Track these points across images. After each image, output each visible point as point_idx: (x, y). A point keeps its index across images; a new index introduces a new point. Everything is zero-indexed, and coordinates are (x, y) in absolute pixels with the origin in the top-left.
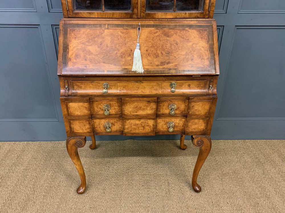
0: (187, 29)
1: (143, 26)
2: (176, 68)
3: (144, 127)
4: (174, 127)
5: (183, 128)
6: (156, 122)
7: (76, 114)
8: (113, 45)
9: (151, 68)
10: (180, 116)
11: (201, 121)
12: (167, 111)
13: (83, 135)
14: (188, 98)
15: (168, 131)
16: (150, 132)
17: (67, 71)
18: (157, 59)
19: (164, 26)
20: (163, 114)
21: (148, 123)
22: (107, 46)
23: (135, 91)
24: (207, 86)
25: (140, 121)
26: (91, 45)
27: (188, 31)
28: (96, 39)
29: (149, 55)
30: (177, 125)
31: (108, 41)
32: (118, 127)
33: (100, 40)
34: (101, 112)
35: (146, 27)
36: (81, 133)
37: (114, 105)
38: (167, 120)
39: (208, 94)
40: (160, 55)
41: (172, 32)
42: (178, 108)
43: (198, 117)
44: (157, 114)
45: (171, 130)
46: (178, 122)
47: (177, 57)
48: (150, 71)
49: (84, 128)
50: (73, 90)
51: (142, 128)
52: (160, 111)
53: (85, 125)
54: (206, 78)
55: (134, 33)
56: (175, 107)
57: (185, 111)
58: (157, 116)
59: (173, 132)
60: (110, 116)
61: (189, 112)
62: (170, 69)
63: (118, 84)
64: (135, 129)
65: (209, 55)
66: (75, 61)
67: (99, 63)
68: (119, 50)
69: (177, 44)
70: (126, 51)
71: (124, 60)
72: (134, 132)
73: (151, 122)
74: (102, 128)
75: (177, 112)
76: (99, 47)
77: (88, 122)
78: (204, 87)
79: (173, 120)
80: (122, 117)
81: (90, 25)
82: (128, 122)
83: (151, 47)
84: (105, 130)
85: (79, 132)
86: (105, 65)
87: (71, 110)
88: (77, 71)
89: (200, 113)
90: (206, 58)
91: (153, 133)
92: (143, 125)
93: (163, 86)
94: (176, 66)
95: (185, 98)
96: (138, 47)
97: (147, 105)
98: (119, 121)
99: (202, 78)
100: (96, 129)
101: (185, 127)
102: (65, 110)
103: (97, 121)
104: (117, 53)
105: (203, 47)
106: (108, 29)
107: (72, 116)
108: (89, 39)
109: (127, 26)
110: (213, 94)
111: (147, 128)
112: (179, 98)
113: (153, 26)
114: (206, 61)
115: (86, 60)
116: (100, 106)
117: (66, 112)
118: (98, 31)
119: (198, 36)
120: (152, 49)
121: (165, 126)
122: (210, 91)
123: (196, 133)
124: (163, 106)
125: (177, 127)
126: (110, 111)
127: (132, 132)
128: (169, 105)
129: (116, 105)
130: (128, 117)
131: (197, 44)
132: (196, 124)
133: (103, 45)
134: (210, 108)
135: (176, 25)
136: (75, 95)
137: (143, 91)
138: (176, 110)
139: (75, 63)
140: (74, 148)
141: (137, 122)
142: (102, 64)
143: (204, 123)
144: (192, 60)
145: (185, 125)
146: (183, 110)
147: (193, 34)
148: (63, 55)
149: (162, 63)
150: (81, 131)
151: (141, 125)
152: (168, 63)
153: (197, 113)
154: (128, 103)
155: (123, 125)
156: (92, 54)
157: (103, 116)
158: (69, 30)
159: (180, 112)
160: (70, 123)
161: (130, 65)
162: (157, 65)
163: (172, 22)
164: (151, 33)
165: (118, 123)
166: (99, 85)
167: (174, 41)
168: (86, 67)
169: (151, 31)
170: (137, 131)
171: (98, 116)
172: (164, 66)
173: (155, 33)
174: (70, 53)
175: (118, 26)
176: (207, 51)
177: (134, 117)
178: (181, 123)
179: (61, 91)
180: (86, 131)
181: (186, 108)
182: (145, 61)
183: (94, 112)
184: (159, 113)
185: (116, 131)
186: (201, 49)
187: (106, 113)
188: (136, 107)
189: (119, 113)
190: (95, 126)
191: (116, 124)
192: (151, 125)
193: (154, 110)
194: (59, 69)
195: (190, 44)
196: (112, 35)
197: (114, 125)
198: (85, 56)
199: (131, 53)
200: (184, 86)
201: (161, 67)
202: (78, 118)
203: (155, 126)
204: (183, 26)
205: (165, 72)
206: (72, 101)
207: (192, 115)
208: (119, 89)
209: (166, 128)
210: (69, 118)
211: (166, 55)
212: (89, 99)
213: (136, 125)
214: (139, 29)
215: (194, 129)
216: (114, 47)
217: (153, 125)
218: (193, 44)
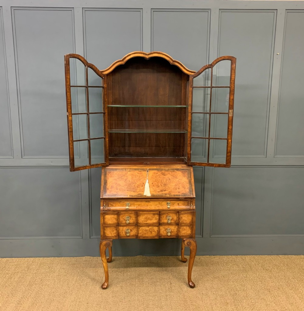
0: (175, 171)
1: (150, 169)
2: (169, 193)
3: (151, 232)
4: (171, 232)
5: (177, 233)
6: (159, 228)
7: (109, 223)
8: (133, 181)
9: (155, 194)
10: (174, 224)
11: (188, 227)
12: (166, 221)
13: (111, 238)
14: (178, 212)
15: (167, 235)
16: (155, 236)
17: (106, 196)
18: (158, 188)
19: (162, 170)
20: (163, 223)
21: (154, 229)
22: (129, 181)
23: (146, 208)
24: (189, 205)
25: (148, 227)
26: (120, 181)
27: (176, 172)
28: (123, 177)
29: (153, 186)
30: (173, 230)
31: (130, 178)
32: (134, 232)
33: (125, 178)
34: (124, 222)
35: (152, 170)
36: (110, 236)
37: (133, 216)
38: (166, 227)
39: (189, 210)
40: (160, 186)
41: (167, 173)
42: (173, 219)
43: (186, 225)
44: (159, 223)
45: (169, 234)
46: (173, 228)
47: (170, 187)
48: (155, 195)
49: (112, 233)
50: (109, 207)
51: (150, 233)
52: (161, 221)
53: (113, 231)
54: (188, 199)
55: (145, 173)
56: (171, 218)
57: (177, 220)
58: (159, 224)
59: (170, 236)
60: (129, 225)
61: (179, 221)
62: (166, 194)
63: (135, 203)
64: (145, 234)
65: (189, 186)
66: (111, 190)
67: (125, 191)
68: (136, 183)
69: (170, 180)
70: (140, 184)
71: (139, 189)
72: (145, 236)
73: (156, 229)
74: (124, 233)
75: (172, 221)
76: (125, 182)
77: (115, 228)
78: (188, 205)
79: (170, 227)
80: (137, 225)
81: (119, 169)
82: (141, 228)
83: (155, 181)
84: (126, 235)
85: (109, 236)
86: (128, 192)
87: (106, 220)
88: (112, 196)
89: (186, 222)
90: (187, 187)
91: (157, 237)
92: (151, 231)
93: (162, 204)
94: (169, 192)
95: (176, 212)
96: (147, 182)
97: (153, 216)
98: (135, 228)
99: (185, 199)
100: (120, 234)
101: (178, 232)
102: (103, 220)
103: (121, 228)
104: (135, 185)
105: (185, 181)
106: (130, 171)
107: (106, 224)
108: (119, 177)
109: (141, 169)
110: (193, 210)
111: (153, 233)
112: (173, 212)
113: (156, 169)
114: (187, 189)
115: (117, 189)
116: (123, 217)
117: (103, 222)
118: (124, 172)
119: (182, 175)
120: (156, 182)
121: (165, 232)
122: (191, 208)
123: (186, 237)
124: (163, 217)
125: (173, 232)
126: (130, 221)
127: (143, 236)
128: (167, 216)
129: (134, 216)
130: (141, 225)
131: (181, 180)
132: (185, 230)
133: (127, 180)
134: (192, 219)
135: (169, 169)
136: (109, 210)
137: (150, 207)
138: (171, 220)
139: (111, 191)
140: (105, 248)
141: (147, 228)
142: (126, 191)
143: (190, 229)
144: (179, 189)
145: (178, 231)
146: (176, 220)
147: (179, 173)
148: (104, 187)
149: (162, 191)
150: (110, 235)
151: (150, 230)
152: (165, 190)
153: (185, 222)
154: (141, 215)
155: (138, 231)
156: (121, 185)
157: (125, 225)
158: (107, 172)
159: (174, 222)
160: (104, 229)
161: (143, 192)
162: (159, 192)
163: (167, 167)
164: (154, 173)
165: (135, 230)
166: (124, 204)
167: (168, 178)
168: (117, 193)
169: (155, 172)
170: (147, 235)
171: (122, 225)
172: (163, 192)
173: (157, 173)
174: (108, 185)
175: (135, 169)
176: (188, 184)
177: (145, 225)
178: (175, 229)
179: (101, 208)
180: (113, 235)
181: (178, 219)
182: (152, 189)
183: (120, 221)
184: (161, 222)
185: (133, 236)
186: (184, 183)
187: (128, 222)
188: (146, 218)
189: (136, 222)
190: (120, 232)
191: (133, 230)
192: (156, 231)
193: (157, 220)
194: (101, 195)
195: (178, 179)
196: (132, 175)
197: (132, 231)
198: (117, 187)
199: (143, 185)
200: (175, 205)
201: (161, 193)
202: (110, 226)
203: (159, 231)
204: (173, 169)
205: (163, 196)
206: (107, 214)
207: (181, 223)
208: (136, 206)
209: (166, 233)
210: (104, 226)
211: (163, 186)
212: (118, 213)
213: (146, 230)
214: (148, 171)
215: (184, 233)
216: (133, 182)
217: (157, 231)
218: (179, 179)
